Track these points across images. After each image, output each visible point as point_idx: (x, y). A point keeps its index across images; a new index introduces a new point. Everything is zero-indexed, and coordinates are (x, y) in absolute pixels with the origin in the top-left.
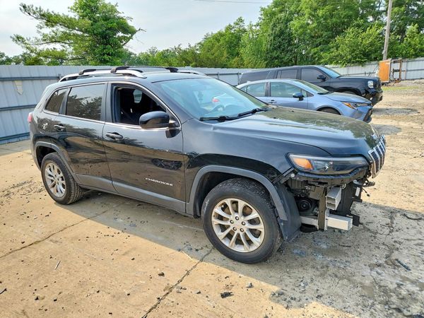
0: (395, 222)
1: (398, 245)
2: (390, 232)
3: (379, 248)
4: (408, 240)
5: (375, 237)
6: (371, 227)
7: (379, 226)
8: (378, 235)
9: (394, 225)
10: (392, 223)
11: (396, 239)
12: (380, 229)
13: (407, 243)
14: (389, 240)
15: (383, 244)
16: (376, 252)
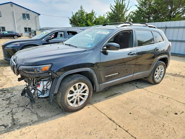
0: (11, 118)
1: (7, 106)
2: (12, 111)
3: (15, 102)
4: (3, 111)
5: (18, 105)
6: (22, 109)
7: (18, 111)
8: (17, 106)
9: (11, 115)
10: (12, 117)
11: (8, 108)
12: (17, 110)
13: (3, 109)
14: (11, 106)
15: (13, 104)
16: (15, 100)
